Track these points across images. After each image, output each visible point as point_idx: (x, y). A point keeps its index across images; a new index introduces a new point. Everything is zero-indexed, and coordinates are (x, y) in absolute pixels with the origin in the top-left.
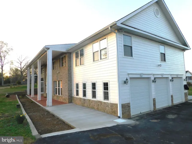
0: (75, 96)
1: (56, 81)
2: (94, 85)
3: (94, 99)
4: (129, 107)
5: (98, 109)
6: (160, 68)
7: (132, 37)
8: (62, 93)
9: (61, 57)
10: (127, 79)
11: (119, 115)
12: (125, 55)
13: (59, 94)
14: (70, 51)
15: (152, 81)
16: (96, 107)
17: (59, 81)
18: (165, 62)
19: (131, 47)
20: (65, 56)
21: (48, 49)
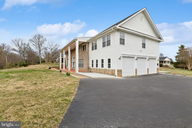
0: (91, 67)
1: (81, 60)
2: (102, 61)
3: (102, 68)
4: (121, 71)
5: (104, 73)
6: (142, 52)
7: (125, 34)
8: (84, 66)
9: (83, 45)
10: (121, 57)
11: (116, 75)
12: (120, 43)
13: (81, 67)
14: (88, 42)
15: (135, 59)
16: (103, 72)
17: (83, 59)
18: (144, 49)
19: (124, 40)
20: (85, 45)
21: (76, 40)
